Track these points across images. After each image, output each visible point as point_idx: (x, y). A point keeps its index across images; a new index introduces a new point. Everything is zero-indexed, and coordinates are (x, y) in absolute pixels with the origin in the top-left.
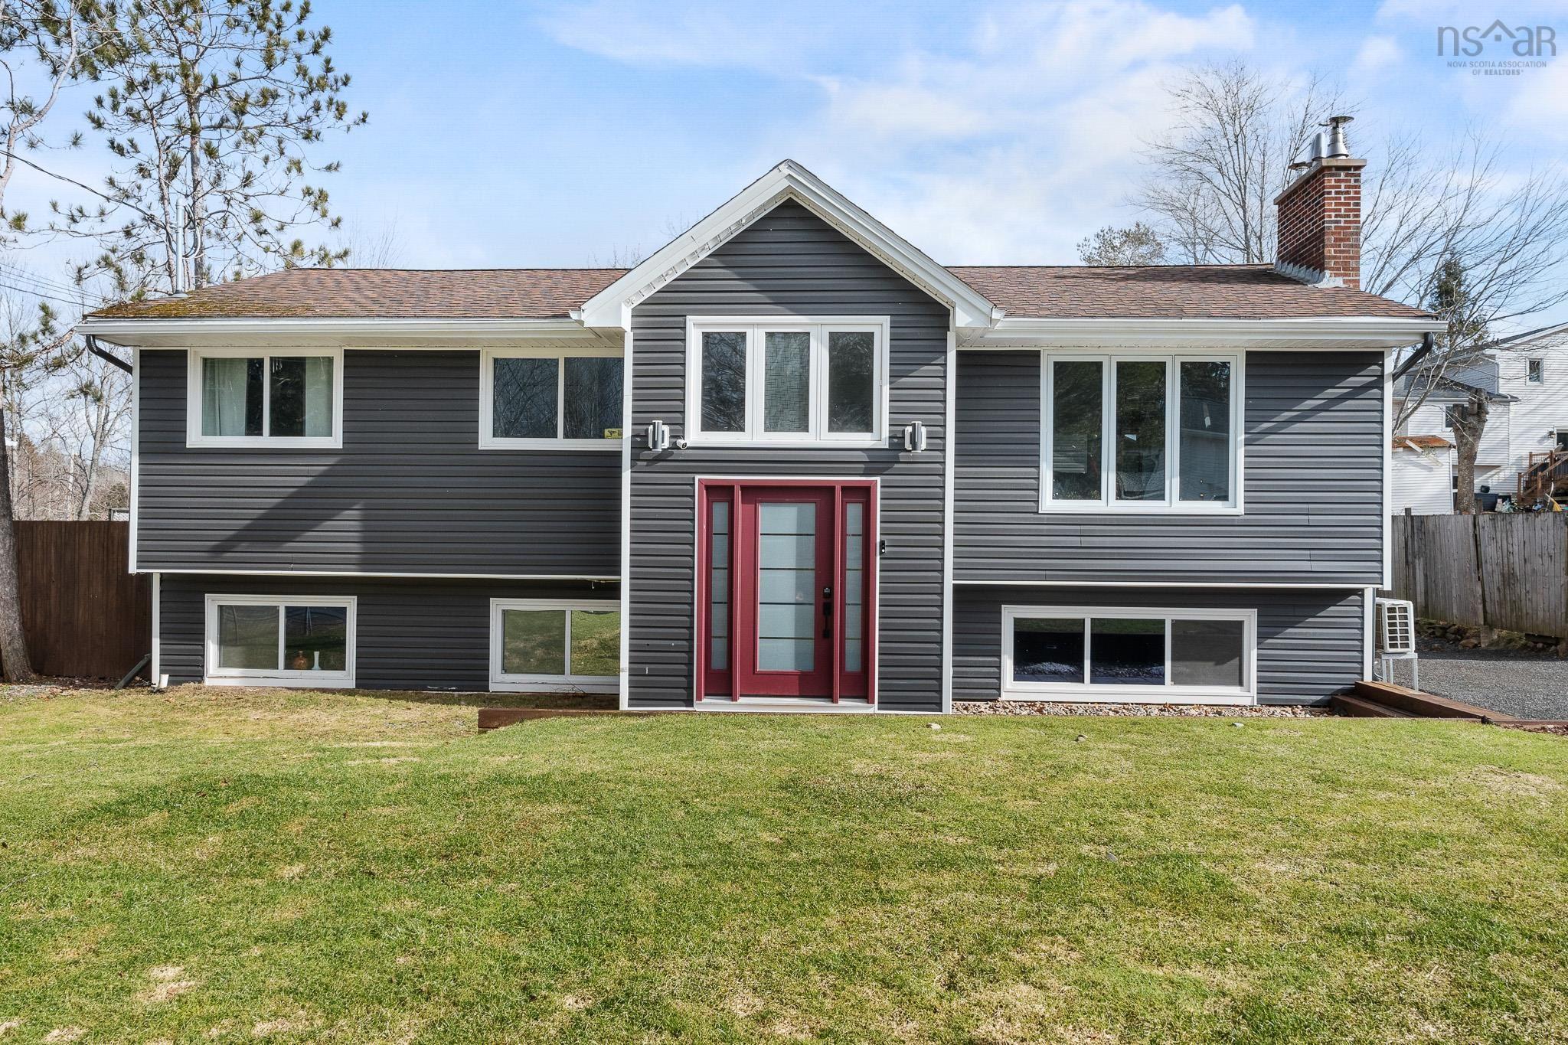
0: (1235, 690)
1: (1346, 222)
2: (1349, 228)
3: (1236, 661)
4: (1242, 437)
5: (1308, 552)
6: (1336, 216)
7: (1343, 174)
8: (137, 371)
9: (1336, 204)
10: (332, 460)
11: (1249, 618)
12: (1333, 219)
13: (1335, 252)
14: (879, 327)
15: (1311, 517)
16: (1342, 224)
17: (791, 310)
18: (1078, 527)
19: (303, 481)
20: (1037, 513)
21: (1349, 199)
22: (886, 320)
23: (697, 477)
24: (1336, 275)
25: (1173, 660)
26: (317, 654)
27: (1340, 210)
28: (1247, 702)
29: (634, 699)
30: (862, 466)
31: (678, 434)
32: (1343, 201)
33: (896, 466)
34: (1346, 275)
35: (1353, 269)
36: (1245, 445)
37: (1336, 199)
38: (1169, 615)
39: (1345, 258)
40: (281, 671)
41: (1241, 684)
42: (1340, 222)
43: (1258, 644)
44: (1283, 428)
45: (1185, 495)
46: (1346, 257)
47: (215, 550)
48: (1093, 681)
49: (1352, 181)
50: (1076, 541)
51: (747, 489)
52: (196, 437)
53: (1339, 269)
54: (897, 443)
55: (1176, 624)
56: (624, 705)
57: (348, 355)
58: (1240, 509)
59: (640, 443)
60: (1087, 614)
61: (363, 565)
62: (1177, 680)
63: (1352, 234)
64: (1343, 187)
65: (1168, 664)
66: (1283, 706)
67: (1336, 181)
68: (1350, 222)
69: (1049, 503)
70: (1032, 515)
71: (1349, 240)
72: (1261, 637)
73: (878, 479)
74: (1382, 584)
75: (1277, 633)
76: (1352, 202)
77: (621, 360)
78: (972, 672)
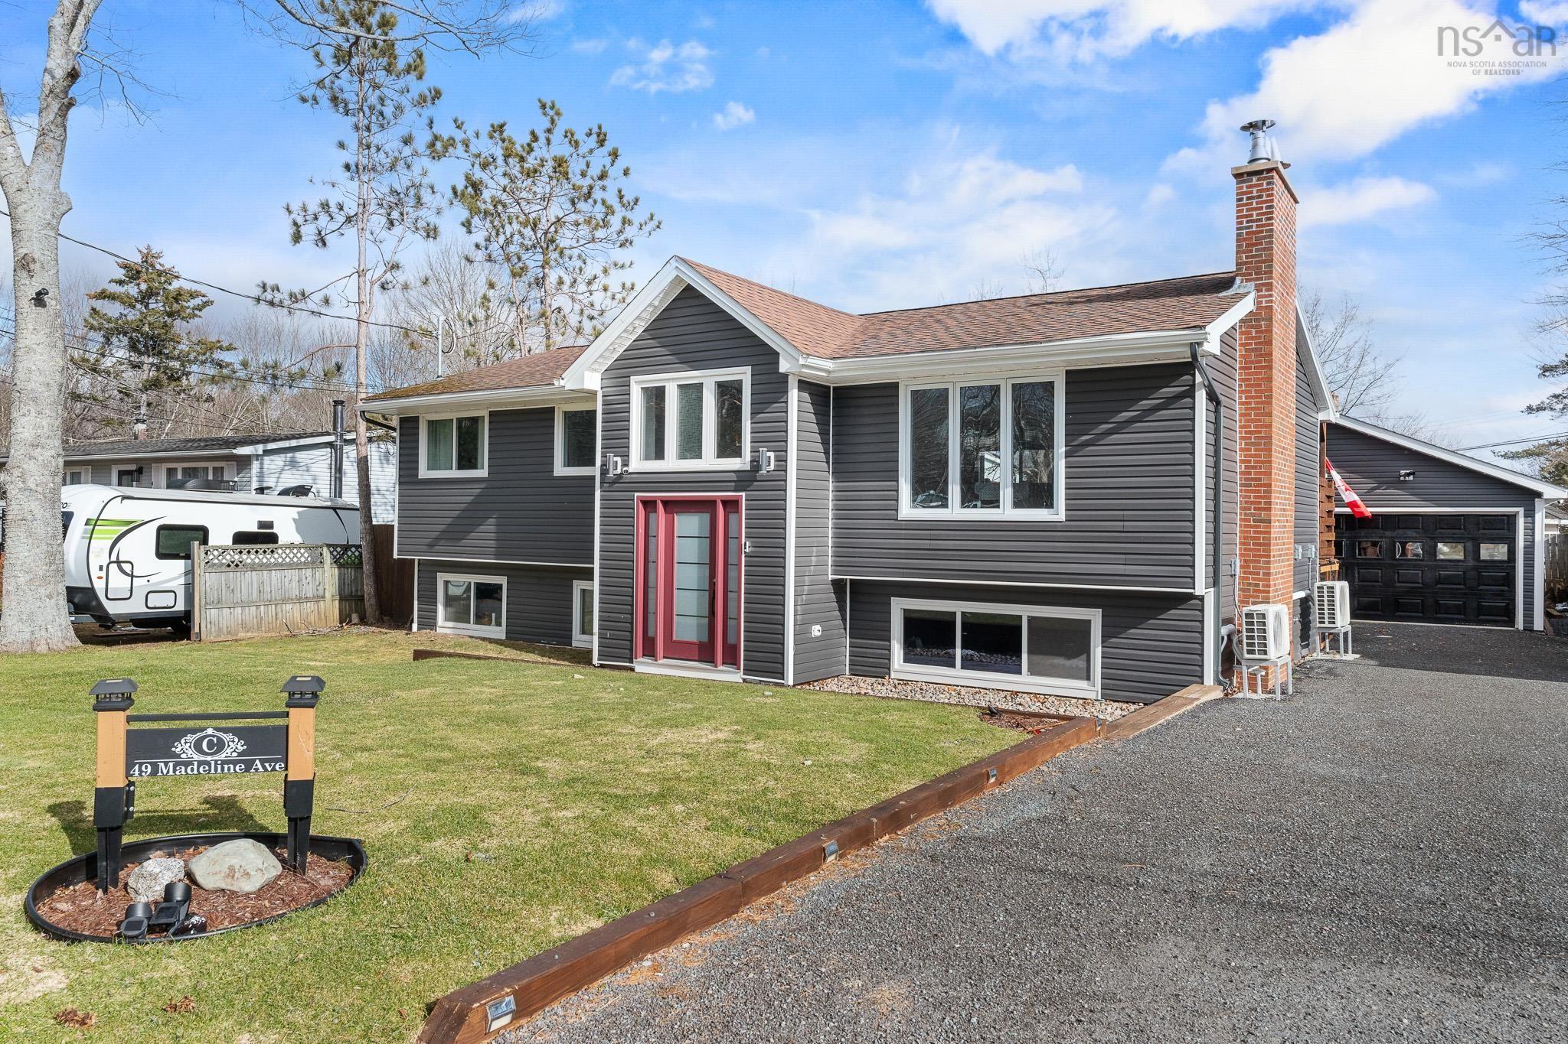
0: (1083, 684)
1: (1257, 226)
2: (1262, 232)
3: (1084, 656)
4: (1063, 449)
5: (1124, 556)
6: (1248, 222)
7: (1254, 179)
8: (398, 430)
9: (1248, 210)
10: (483, 485)
11: (1094, 616)
12: (1245, 225)
13: (1247, 257)
14: (743, 375)
15: (1126, 523)
16: (1254, 229)
17: (690, 367)
18: (929, 532)
19: (469, 499)
20: (897, 520)
21: (1262, 202)
22: (748, 369)
23: (636, 494)
24: (1248, 280)
25: (1030, 652)
26: (493, 615)
27: (1252, 215)
28: (1092, 696)
29: (601, 656)
30: (733, 484)
31: (626, 464)
32: (1254, 205)
33: (755, 483)
34: (1258, 279)
35: (1266, 273)
36: (1066, 457)
37: (1247, 204)
38: (1025, 612)
39: (1256, 262)
40: (472, 625)
41: (1088, 678)
42: (1251, 227)
43: (1102, 642)
44: (1099, 440)
45: (1018, 504)
46: (1259, 262)
47: (431, 546)
48: (963, 667)
49: (1265, 185)
50: (926, 544)
51: (667, 503)
52: (424, 472)
53: (1251, 274)
54: (756, 465)
55: (1031, 619)
56: (595, 661)
57: (491, 414)
58: (1061, 516)
59: (604, 472)
60: (958, 608)
61: (497, 556)
62: (1033, 671)
63: (1265, 237)
64: (1255, 192)
65: (1025, 656)
66: (1127, 702)
67: (1247, 187)
68: (1263, 226)
69: (907, 510)
70: (893, 522)
71: (1261, 244)
72: (1105, 637)
73: (743, 494)
74: (1194, 588)
75: (1121, 633)
76: (1264, 205)
77: (595, 411)
78: (869, 653)
